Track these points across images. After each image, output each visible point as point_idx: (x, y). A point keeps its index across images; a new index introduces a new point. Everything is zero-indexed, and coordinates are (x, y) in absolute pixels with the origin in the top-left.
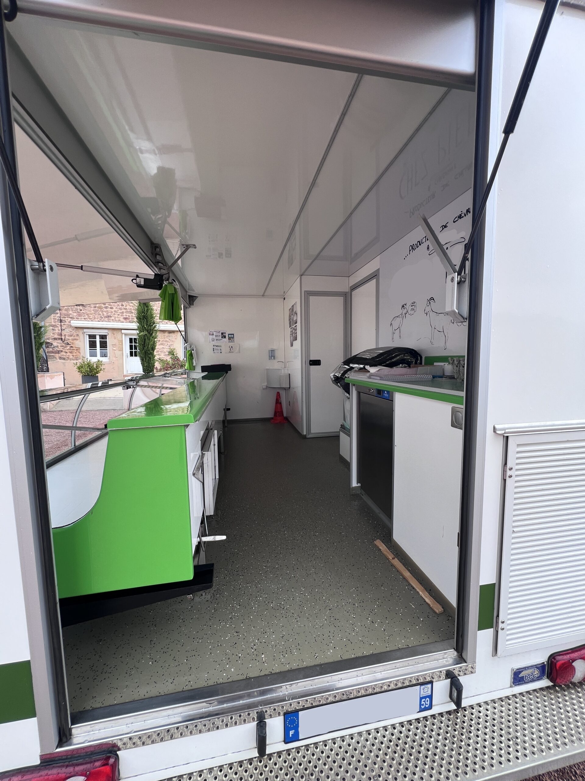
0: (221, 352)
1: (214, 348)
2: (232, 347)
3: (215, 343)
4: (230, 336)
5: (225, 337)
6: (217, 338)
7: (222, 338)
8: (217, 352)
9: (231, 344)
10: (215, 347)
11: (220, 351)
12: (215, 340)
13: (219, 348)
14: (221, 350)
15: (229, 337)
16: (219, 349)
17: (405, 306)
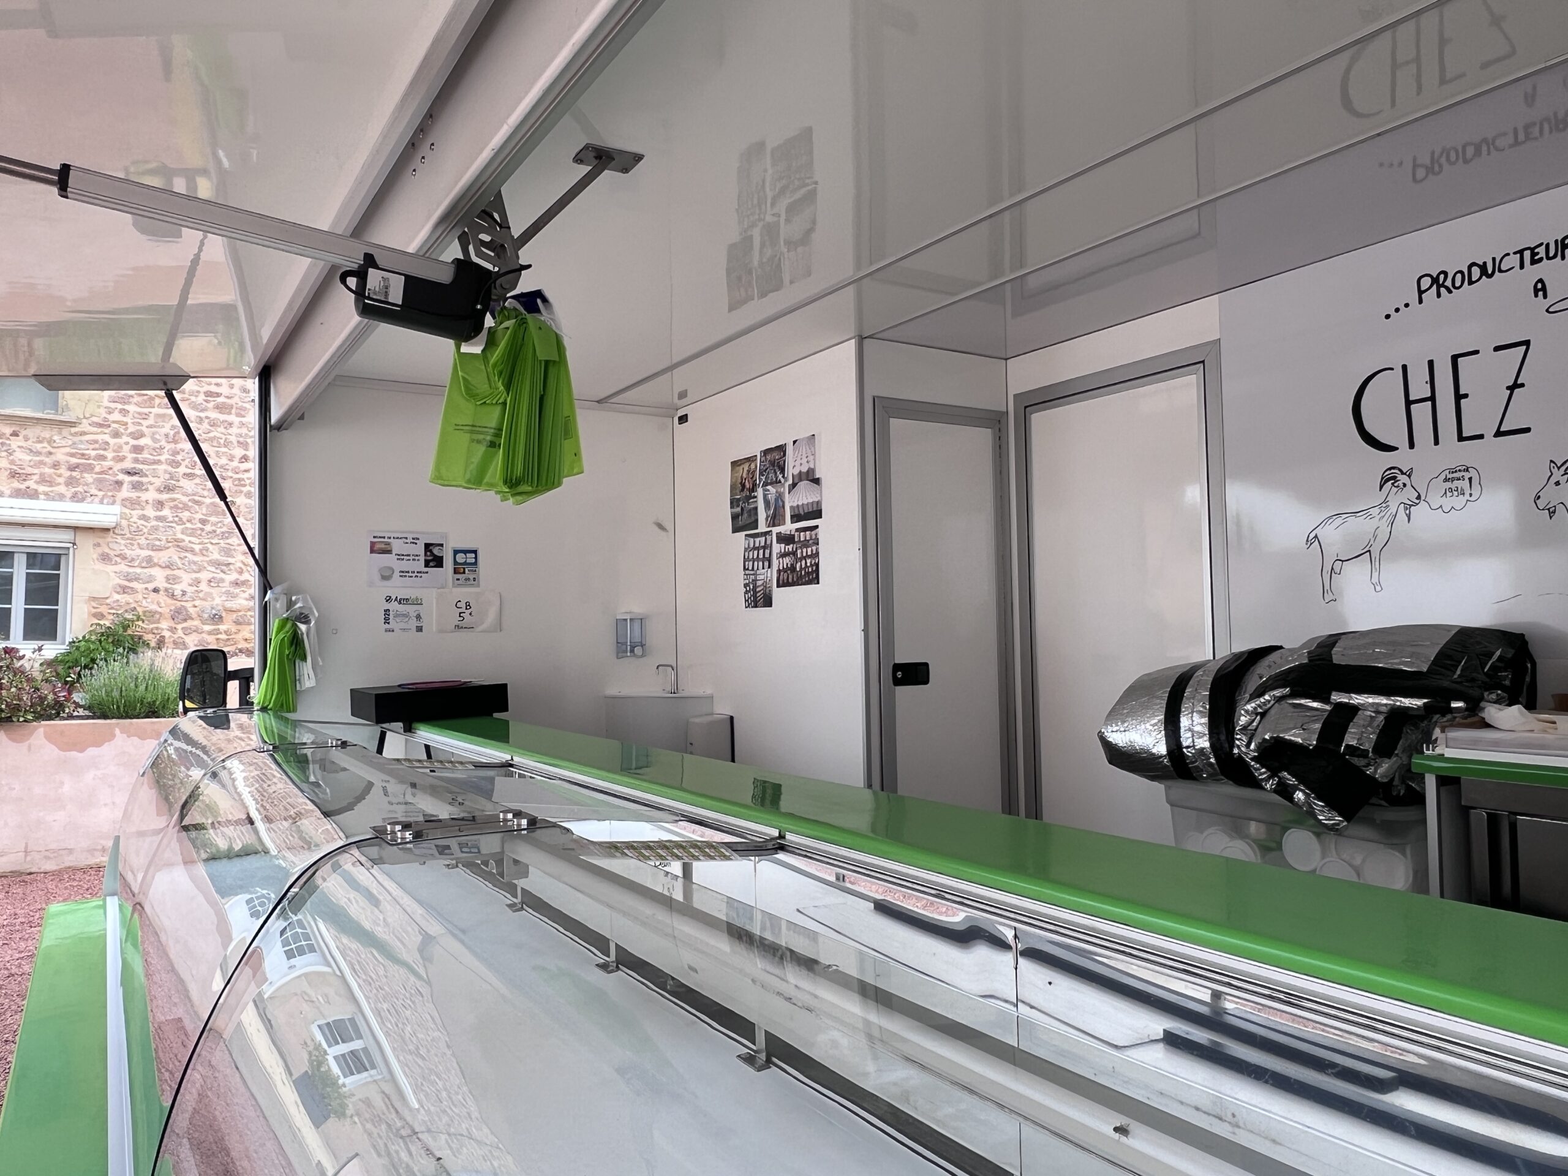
0: (420, 629)
1: (387, 611)
2: (468, 606)
3: (398, 587)
4: (460, 558)
5: (438, 562)
6: (405, 565)
7: (427, 565)
8: (403, 625)
9: (464, 593)
10: (394, 606)
11: (414, 623)
12: (397, 574)
13: (411, 609)
14: (418, 617)
15: (455, 563)
16: (413, 614)
17: (1403, 479)
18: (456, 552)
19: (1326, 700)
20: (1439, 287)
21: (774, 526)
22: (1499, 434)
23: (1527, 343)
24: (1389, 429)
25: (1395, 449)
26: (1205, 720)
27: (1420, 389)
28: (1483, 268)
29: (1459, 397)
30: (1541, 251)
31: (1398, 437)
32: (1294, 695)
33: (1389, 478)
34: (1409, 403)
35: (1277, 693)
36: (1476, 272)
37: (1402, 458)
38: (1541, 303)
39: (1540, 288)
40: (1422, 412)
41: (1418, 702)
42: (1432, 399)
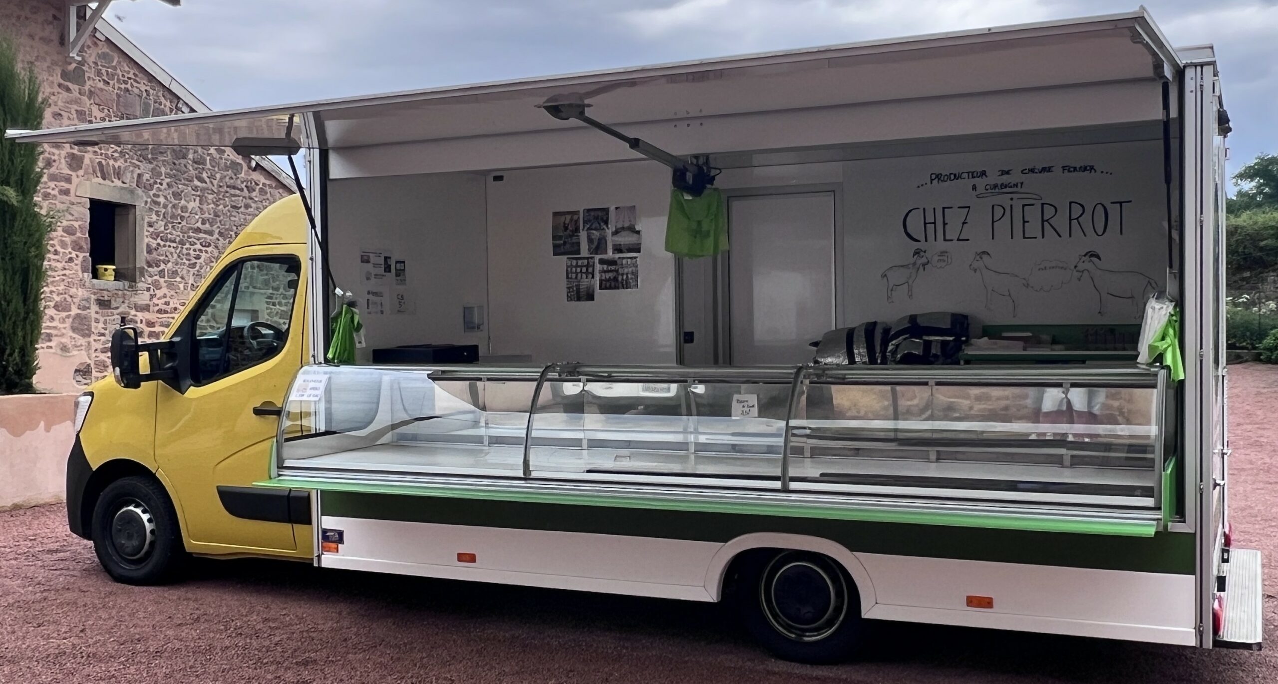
0: (382, 312)
1: (368, 300)
2: (402, 296)
3: (373, 285)
4: (398, 266)
5: (389, 269)
6: (376, 271)
7: (385, 270)
8: (375, 311)
9: (400, 289)
10: (371, 297)
11: (379, 308)
12: (372, 276)
13: (378, 299)
14: (381, 304)
15: (396, 269)
16: (379, 302)
17: (922, 254)
18: (397, 262)
19: (920, 338)
20: (939, 179)
21: (597, 254)
22: (958, 240)
23: (969, 207)
24: (918, 233)
25: (919, 241)
26: (865, 350)
27: (930, 219)
28: (955, 175)
29: (945, 224)
30: (975, 174)
31: (923, 239)
32: (911, 337)
33: (917, 253)
34: (925, 224)
35: (904, 337)
36: (952, 177)
37: (921, 245)
38: (974, 193)
39: (974, 188)
40: (930, 227)
41: (951, 339)
42: (934, 223)
